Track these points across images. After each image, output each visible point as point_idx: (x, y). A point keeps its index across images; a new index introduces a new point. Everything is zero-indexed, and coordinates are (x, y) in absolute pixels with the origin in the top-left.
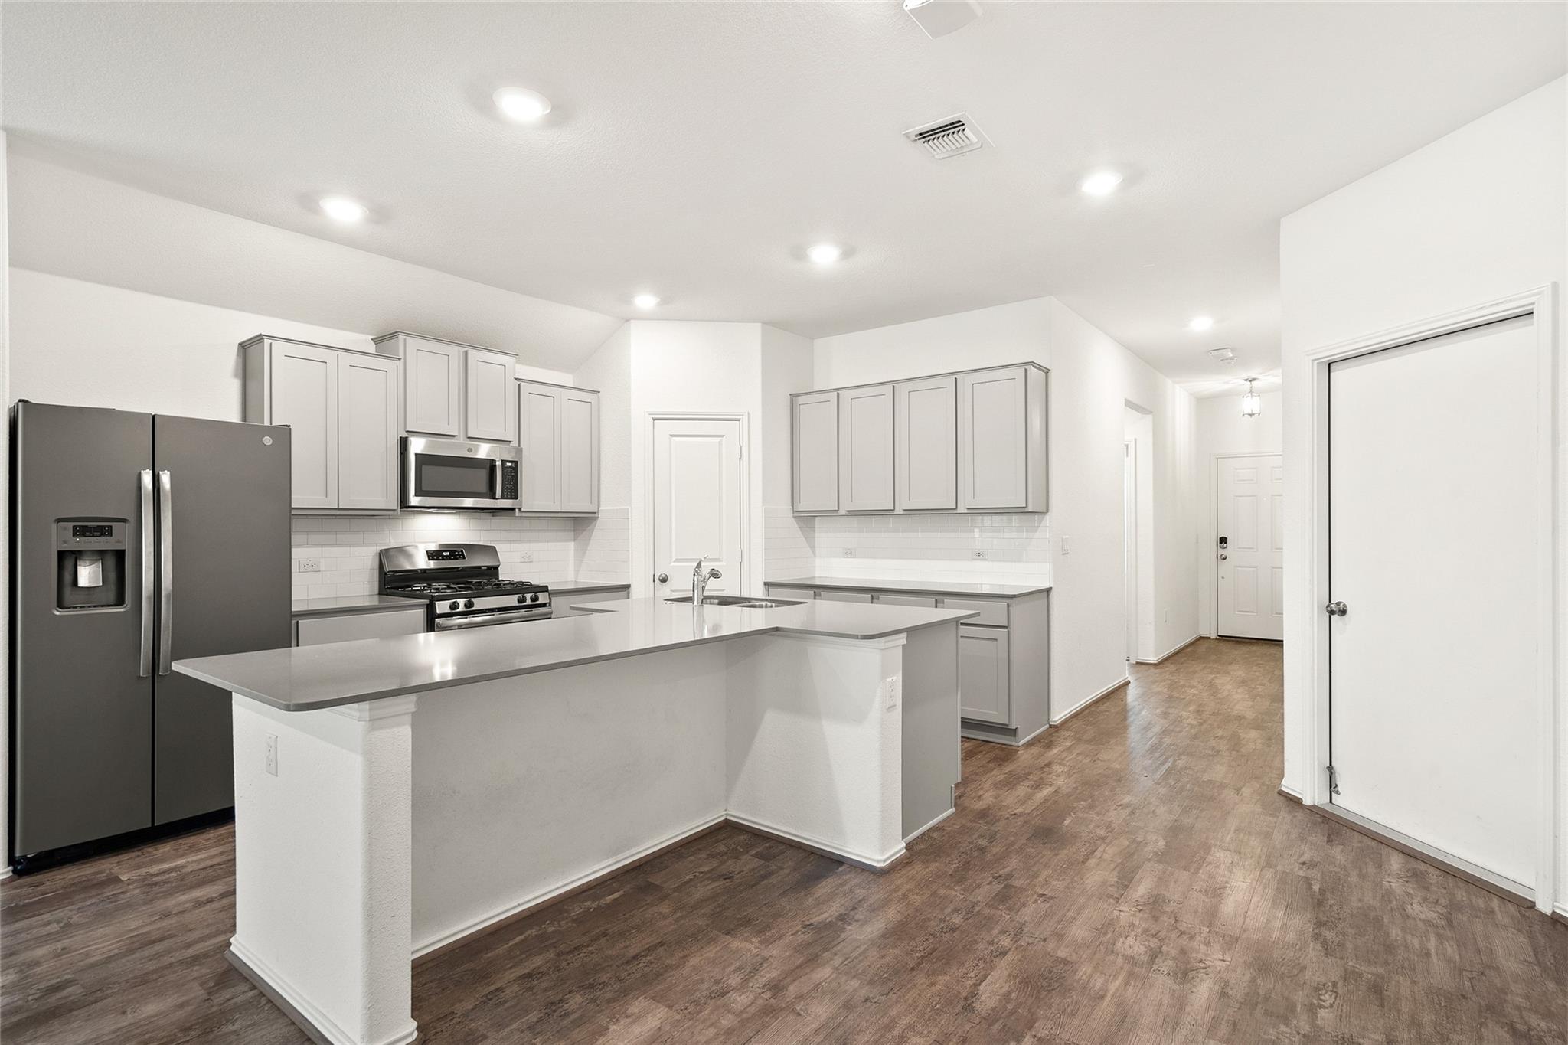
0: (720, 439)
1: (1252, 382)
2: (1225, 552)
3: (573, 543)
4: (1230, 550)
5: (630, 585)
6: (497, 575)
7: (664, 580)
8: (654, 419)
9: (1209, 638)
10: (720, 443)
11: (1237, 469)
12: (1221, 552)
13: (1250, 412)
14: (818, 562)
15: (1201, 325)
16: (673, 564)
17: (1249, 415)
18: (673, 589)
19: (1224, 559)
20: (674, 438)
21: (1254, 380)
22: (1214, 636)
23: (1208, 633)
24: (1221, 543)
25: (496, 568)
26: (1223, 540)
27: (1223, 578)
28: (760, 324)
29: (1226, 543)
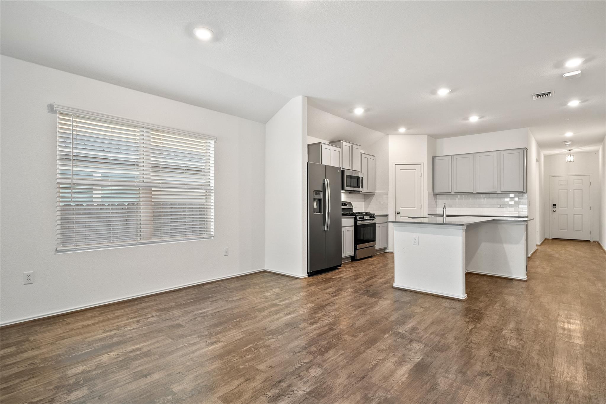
0: (414, 171)
1: (571, 151)
2: (555, 209)
3: (364, 202)
4: (557, 208)
5: (388, 215)
6: (352, 211)
7: (398, 213)
8: (396, 165)
9: (549, 239)
10: (415, 171)
11: (560, 180)
12: (553, 209)
13: (570, 161)
14: (438, 209)
15: (569, 134)
16: (401, 208)
17: (569, 162)
18: (401, 216)
19: (555, 211)
20: (401, 170)
21: (571, 150)
22: (550, 238)
23: (548, 237)
24: (554, 206)
25: (352, 209)
26: (554, 205)
27: (554, 218)
28: (427, 135)
29: (555, 206)
